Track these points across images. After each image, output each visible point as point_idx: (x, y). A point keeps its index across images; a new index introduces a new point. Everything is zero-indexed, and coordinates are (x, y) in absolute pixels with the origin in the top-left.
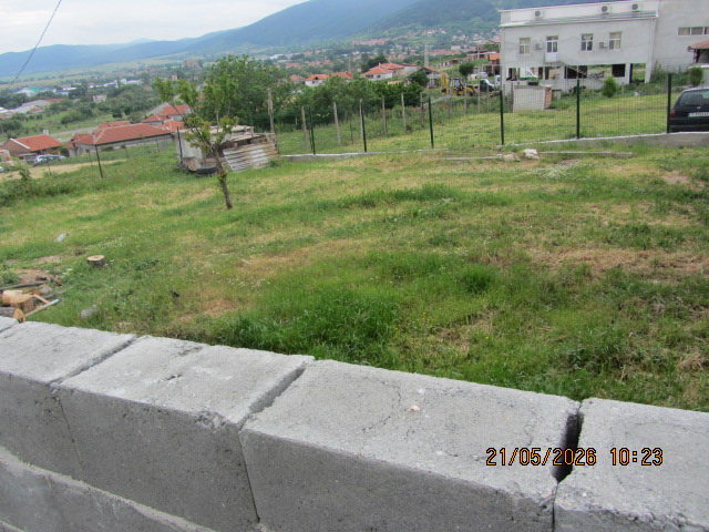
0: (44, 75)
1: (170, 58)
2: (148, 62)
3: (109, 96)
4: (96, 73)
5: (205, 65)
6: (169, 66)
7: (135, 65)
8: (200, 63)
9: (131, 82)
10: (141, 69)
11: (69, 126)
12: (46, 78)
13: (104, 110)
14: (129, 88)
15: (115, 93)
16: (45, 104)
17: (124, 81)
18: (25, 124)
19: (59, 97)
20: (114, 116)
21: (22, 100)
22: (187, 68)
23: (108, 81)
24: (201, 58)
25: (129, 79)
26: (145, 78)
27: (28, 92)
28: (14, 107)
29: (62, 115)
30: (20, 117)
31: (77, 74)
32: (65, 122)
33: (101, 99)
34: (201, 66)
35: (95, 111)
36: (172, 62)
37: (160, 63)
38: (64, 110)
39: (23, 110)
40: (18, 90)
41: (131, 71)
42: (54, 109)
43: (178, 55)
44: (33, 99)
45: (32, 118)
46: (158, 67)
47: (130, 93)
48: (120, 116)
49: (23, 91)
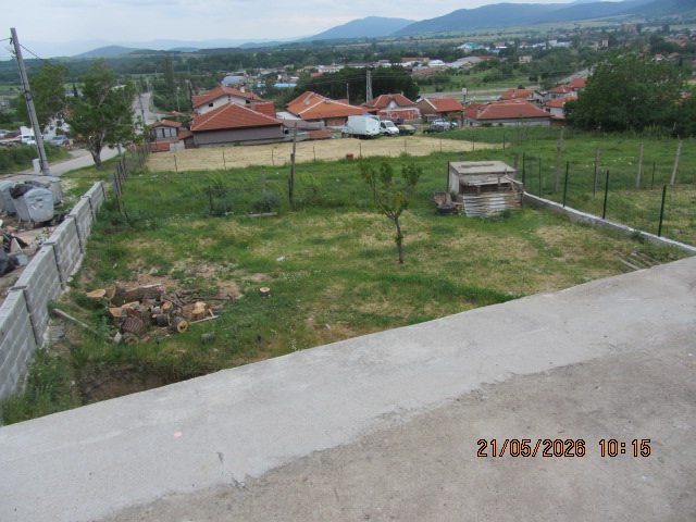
0: (484, 32)
1: (608, 21)
2: (585, 24)
3: (534, 58)
4: (532, 32)
5: (643, 30)
6: (604, 28)
7: (570, 26)
8: (639, 27)
9: (563, 44)
10: (575, 31)
11: (487, 84)
12: (486, 35)
13: (524, 70)
14: (556, 50)
15: (540, 54)
16: (475, 60)
17: (554, 43)
18: (455, 79)
19: (491, 54)
20: (530, 79)
21: (459, 55)
22: (622, 33)
23: (540, 41)
24: (642, 21)
25: (560, 40)
26: (575, 40)
27: (466, 47)
28: (451, 61)
29: (488, 72)
30: (452, 71)
31: (514, 31)
32: (486, 80)
33: (527, 59)
34: (639, 30)
35: (515, 72)
36: (608, 24)
37: (596, 25)
38: (490, 68)
39: (456, 65)
40: (461, 44)
41: (564, 32)
42: (482, 66)
43: (618, 17)
44: (468, 55)
45: (461, 73)
46: (593, 29)
47: (554, 56)
48: (536, 79)
49: (462, 47)
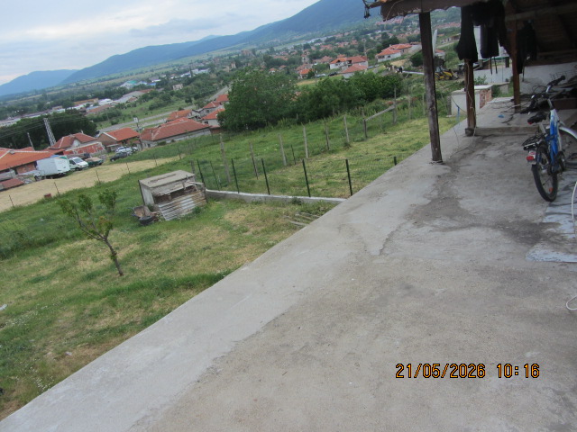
0: (139, 70)
1: (231, 49)
2: (215, 54)
3: (185, 85)
4: (177, 65)
5: (257, 52)
6: (229, 55)
7: (205, 57)
8: (254, 51)
9: (203, 71)
10: (209, 60)
11: (154, 111)
12: (142, 73)
13: (179, 96)
14: (199, 77)
15: (189, 81)
16: (138, 94)
17: (196, 72)
18: (124, 112)
19: (149, 87)
20: (186, 102)
21: (123, 92)
22: (243, 57)
23: (185, 72)
24: (255, 47)
25: (200, 69)
26: (212, 67)
27: (128, 85)
28: (118, 98)
29: (151, 102)
30: (121, 106)
31: (163, 67)
32: (151, 108)
33: (179, 87)
34: (254, 53)
35: (173, 98)
36: (232, 52)
37: (223, 53)
38: (152, 98)
39: (123, 100)
40: (122, 83)
41: (201, 62)
42: (145, 98)
43: (237, 46)
44: (131, 91)
45: (129, 106)
46: (222, 57)
47: (199, 82)
48: (190, 101)
49: (123, 85)
